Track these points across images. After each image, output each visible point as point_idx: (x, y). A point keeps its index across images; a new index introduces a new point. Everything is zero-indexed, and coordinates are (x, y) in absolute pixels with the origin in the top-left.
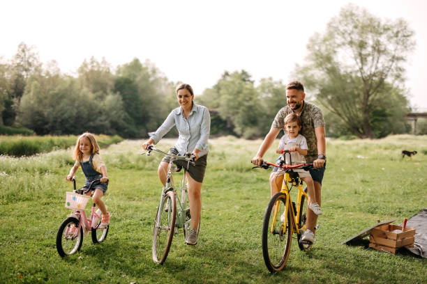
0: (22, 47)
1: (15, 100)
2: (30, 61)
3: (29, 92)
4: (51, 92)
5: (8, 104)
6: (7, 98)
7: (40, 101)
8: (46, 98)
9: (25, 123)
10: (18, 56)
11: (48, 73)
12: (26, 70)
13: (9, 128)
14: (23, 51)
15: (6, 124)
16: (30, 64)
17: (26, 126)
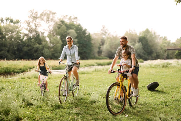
0: (103, 26)
1: (101, 47)
2: (106, 31)
3: (107, 43)
4: (115, 43)
5: (99, 48)
6: (99, 46)
7: (111, 47)
8: (113, 45)
9: (106, 55)
10: (102, 30)
11: (113, 36)
12: (105, 35)
13: (100, 57)
14: (104, 28)
15: (99, 56)
16: (106, 33)
17: (106, 56)
